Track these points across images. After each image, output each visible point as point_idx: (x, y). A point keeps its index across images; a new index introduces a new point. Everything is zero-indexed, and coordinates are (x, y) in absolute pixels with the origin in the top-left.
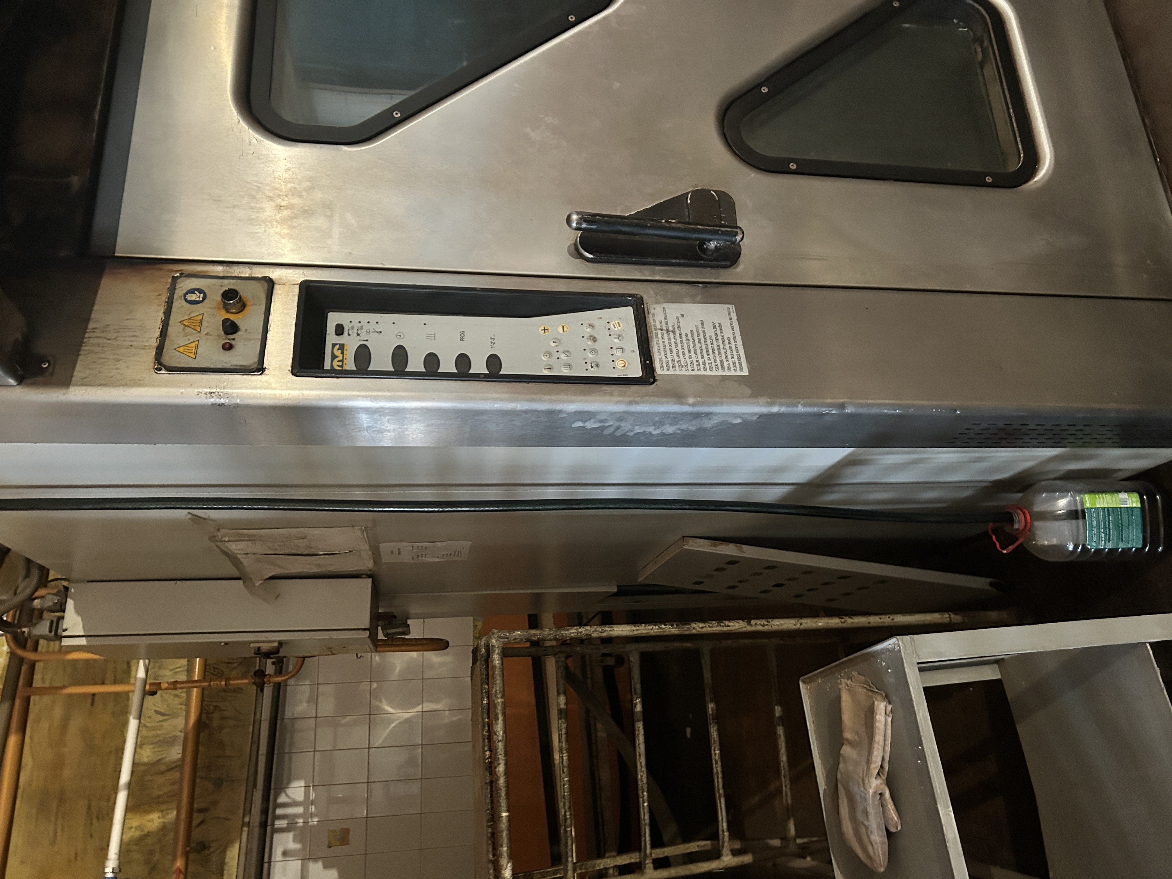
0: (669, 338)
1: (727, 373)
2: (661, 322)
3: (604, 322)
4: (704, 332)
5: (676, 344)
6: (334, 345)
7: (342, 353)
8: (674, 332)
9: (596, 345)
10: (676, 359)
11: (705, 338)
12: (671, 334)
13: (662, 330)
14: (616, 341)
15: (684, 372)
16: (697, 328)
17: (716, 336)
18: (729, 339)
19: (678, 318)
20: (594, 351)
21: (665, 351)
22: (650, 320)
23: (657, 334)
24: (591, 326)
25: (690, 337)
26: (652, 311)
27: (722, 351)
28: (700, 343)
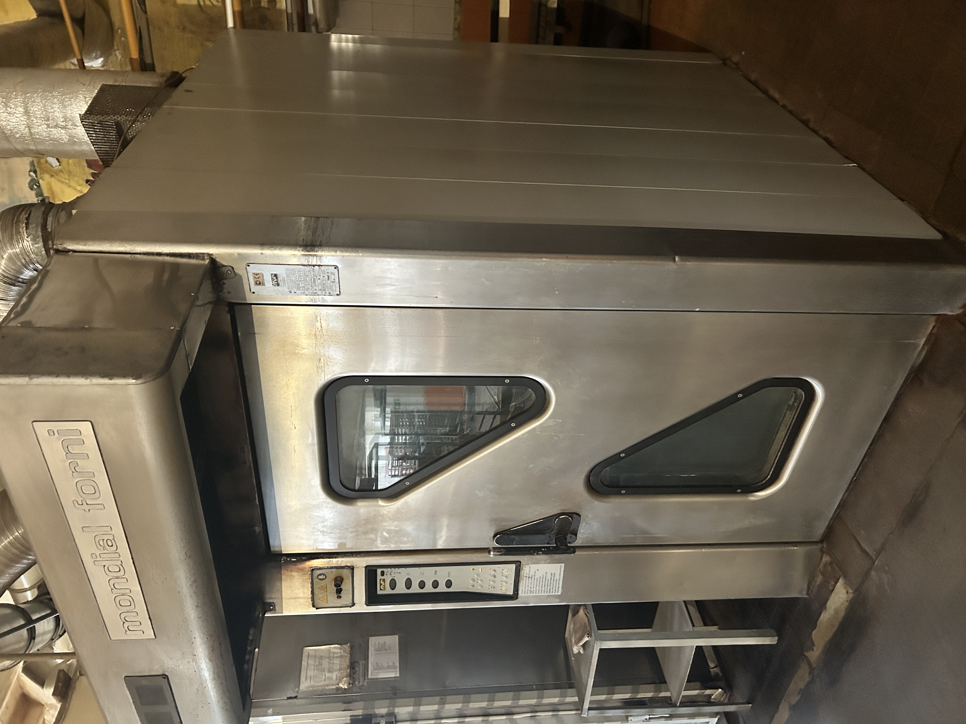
0: (529, 581)
1: (551, 594)
2: (527, 573)
4: (546, 577)
6: (381, 580)
7: (384, 583)
8: (531, 578)
9: (495, 579)
10: (529, 589)
11: (545, 580)
12: (530, 579)
13: (526, 577)
14: (505, 578)
15: (532, 594)
16: (543, 575)
17: (551, 578)
18: (557, 580)
19: (535, 571)
20: (494, 581)
21: (525, 586)
22: (522, 573)
23: (523, 579)
24: (495, 571)
25: (538, 580)
26: (524, 568)
27: (552, 585)
28: (542, 582)
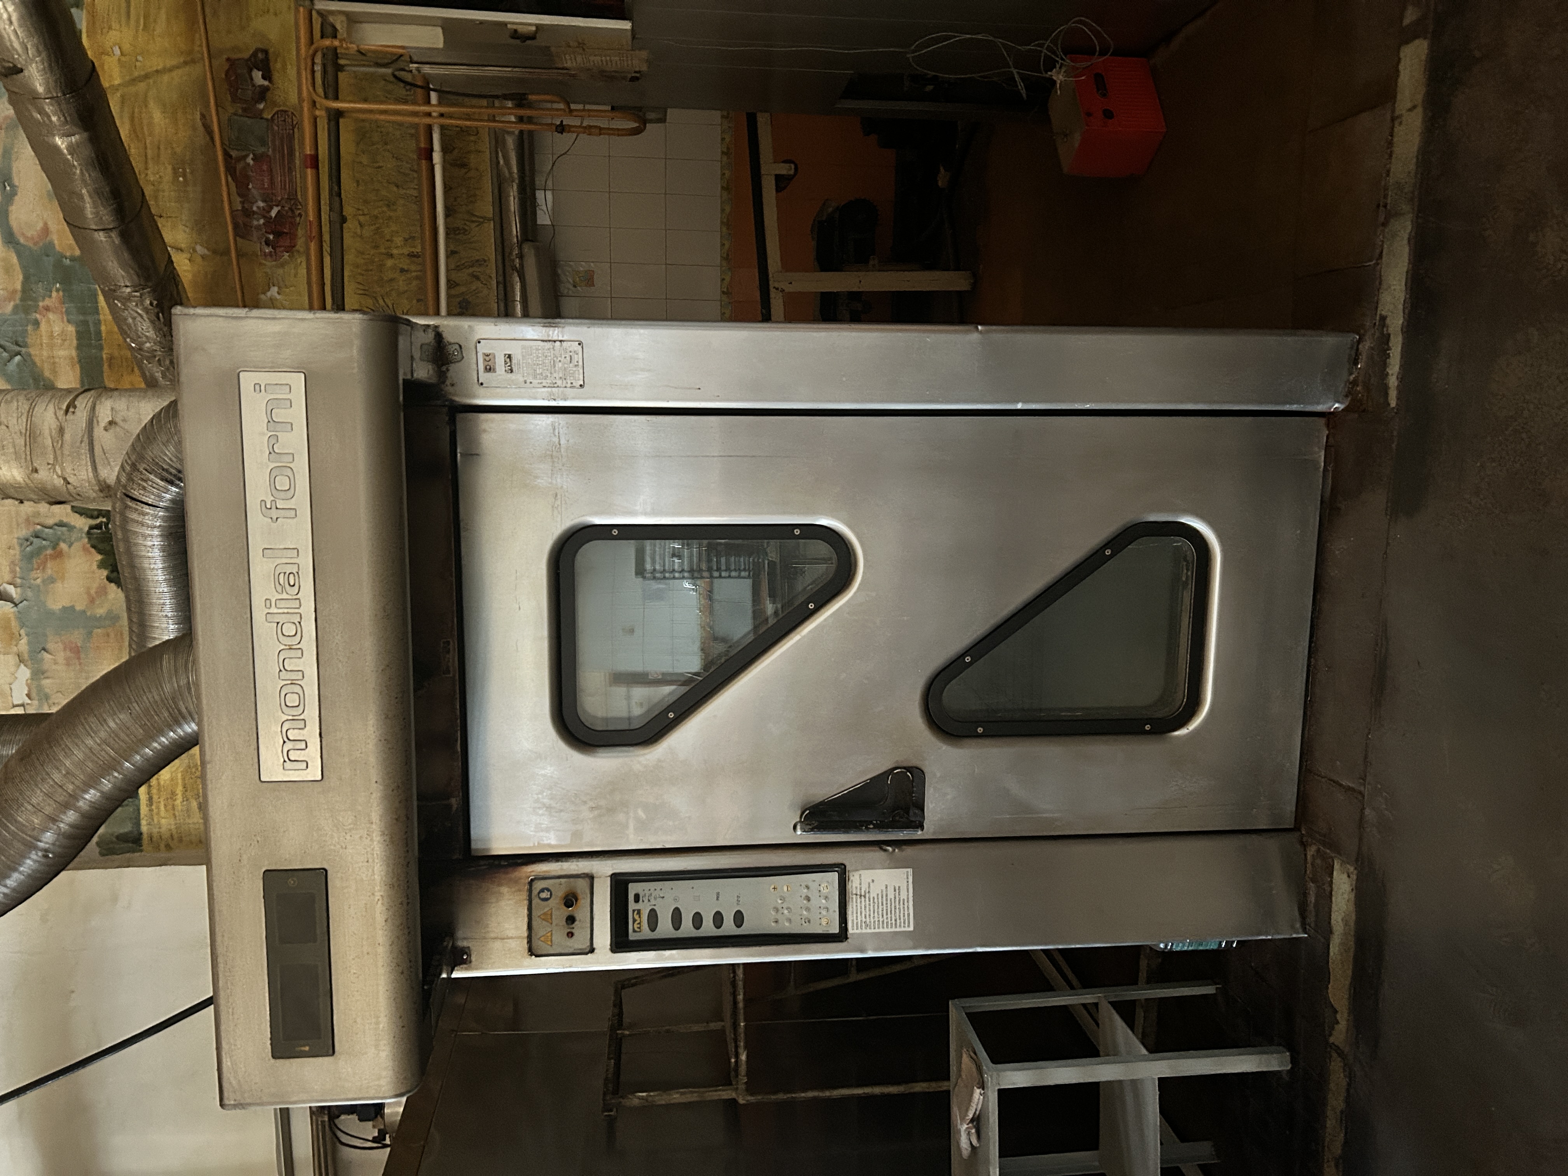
1: (898, 929)
2: (856, 888)
3: (815, 885)
4: (887, 895)
5: (865, 907)
6: (634, 911)
7: (640, 917)
8: (865, 897)
9: (809, 905)
10: (864, 920)
11: (887, 900)
13: (856, 895)
14: (824, 901)
15: (869, 931)
16: (882, 891)
17: (895, 898)
18: (904, 900)
19: (869, 884)
20: (808, 909)
21: (857, 913)
22: (849, 886)
23: (852, 898)
24: (807, 887)
25: (876, 900)
26: (851, 878)
27: (897, 911)
28: (882, 905)
